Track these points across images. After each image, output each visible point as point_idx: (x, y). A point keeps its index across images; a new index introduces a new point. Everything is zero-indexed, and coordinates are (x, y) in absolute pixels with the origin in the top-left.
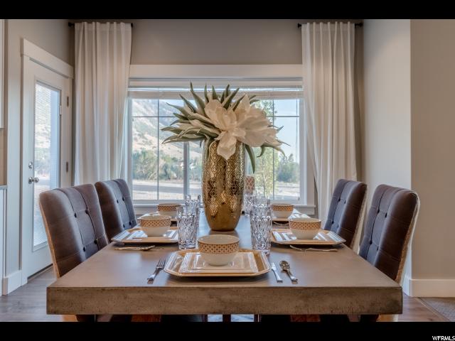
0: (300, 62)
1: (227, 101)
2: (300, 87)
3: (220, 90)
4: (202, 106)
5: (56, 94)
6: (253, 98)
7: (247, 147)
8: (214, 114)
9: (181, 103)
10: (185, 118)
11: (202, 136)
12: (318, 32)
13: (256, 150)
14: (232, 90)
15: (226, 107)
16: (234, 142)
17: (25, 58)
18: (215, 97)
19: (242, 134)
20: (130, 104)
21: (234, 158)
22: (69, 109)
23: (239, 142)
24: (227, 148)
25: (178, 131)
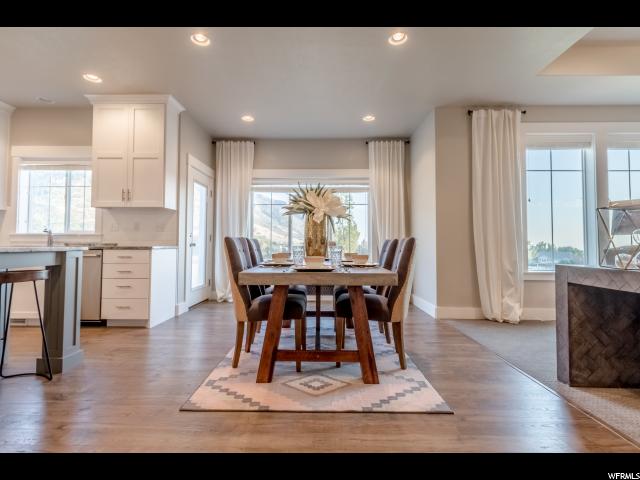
0: (367, 167)
1: (319, 192)
2: (367, 184)
3: (315, 186)
4: (305, 195)
5: (204, 189)
6: (334, 191)
7: (330, 217)
8: (311, 199)
9: (294, 194)
10: (295, 201)
11: (305, 211)
12: (379, 148)
13: (335, 220)
14: (321, 186)
15: (318, 195)
16: (322, 214)
17: (190, 167)
18: (312, 190)
19: (327, 210)
20: (252, 195)
21: (322, 222)
22: (211, 200)
23: (325, 215)
24: (318, 217)
25: (291, 208)
